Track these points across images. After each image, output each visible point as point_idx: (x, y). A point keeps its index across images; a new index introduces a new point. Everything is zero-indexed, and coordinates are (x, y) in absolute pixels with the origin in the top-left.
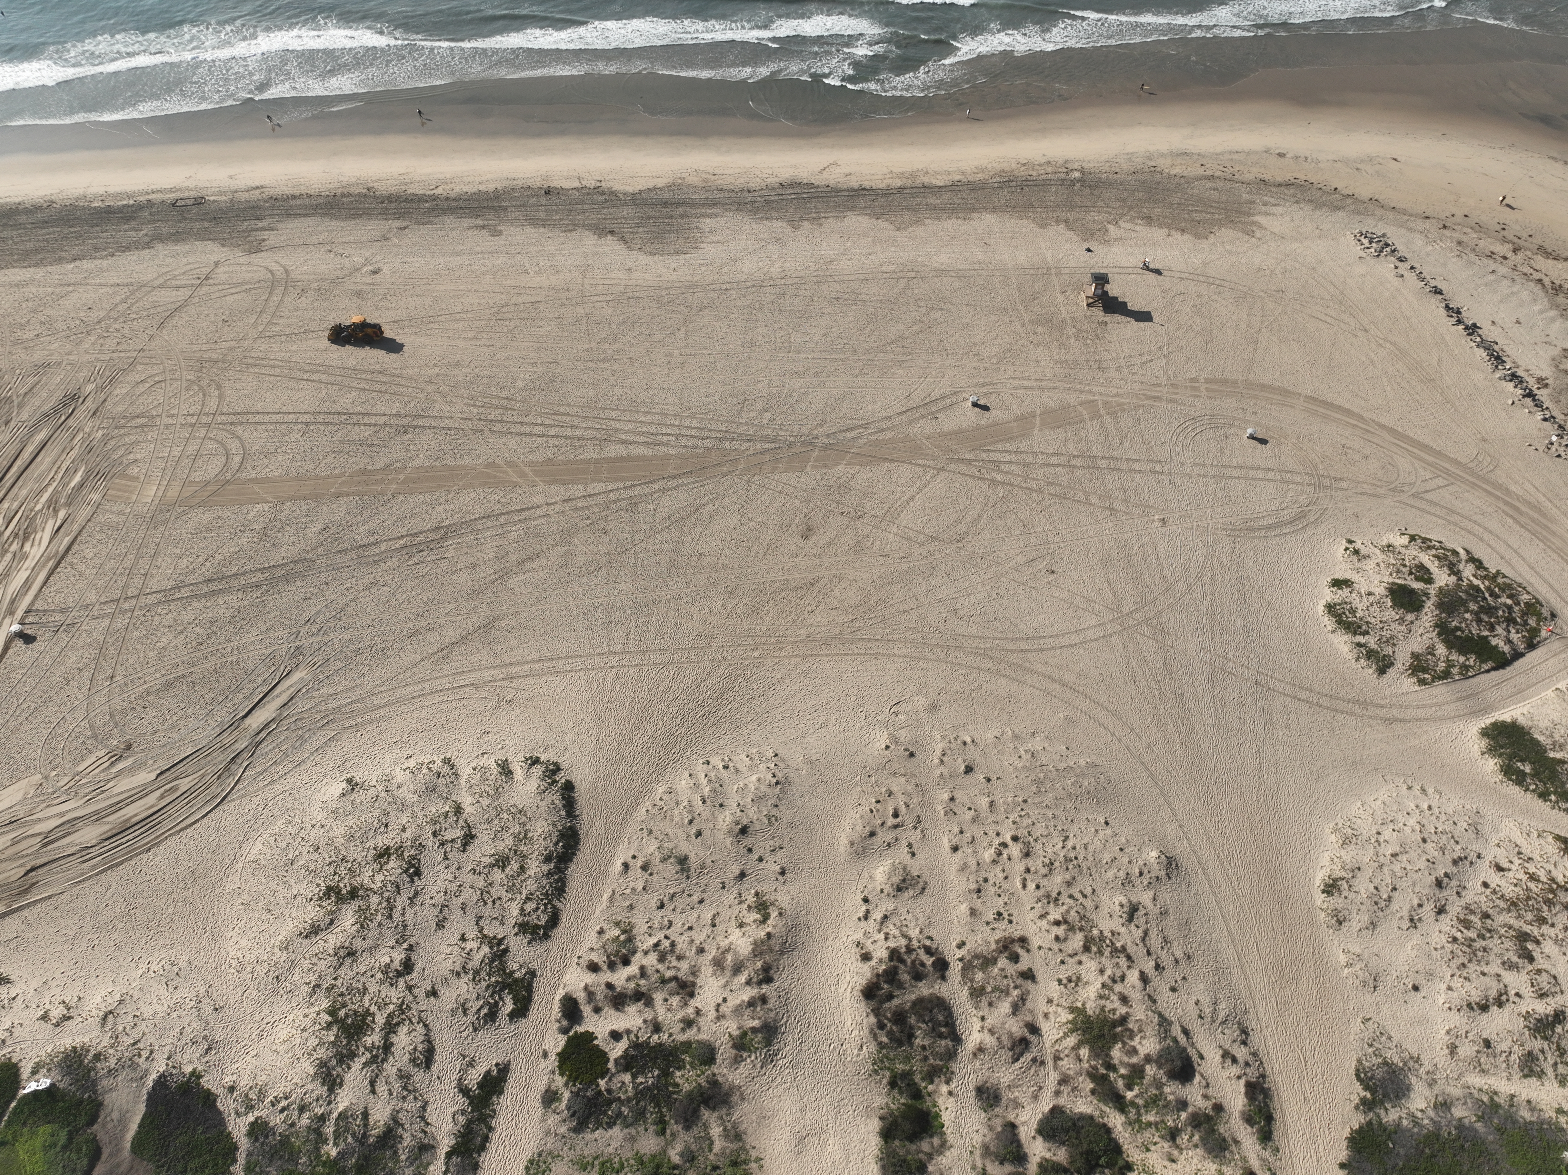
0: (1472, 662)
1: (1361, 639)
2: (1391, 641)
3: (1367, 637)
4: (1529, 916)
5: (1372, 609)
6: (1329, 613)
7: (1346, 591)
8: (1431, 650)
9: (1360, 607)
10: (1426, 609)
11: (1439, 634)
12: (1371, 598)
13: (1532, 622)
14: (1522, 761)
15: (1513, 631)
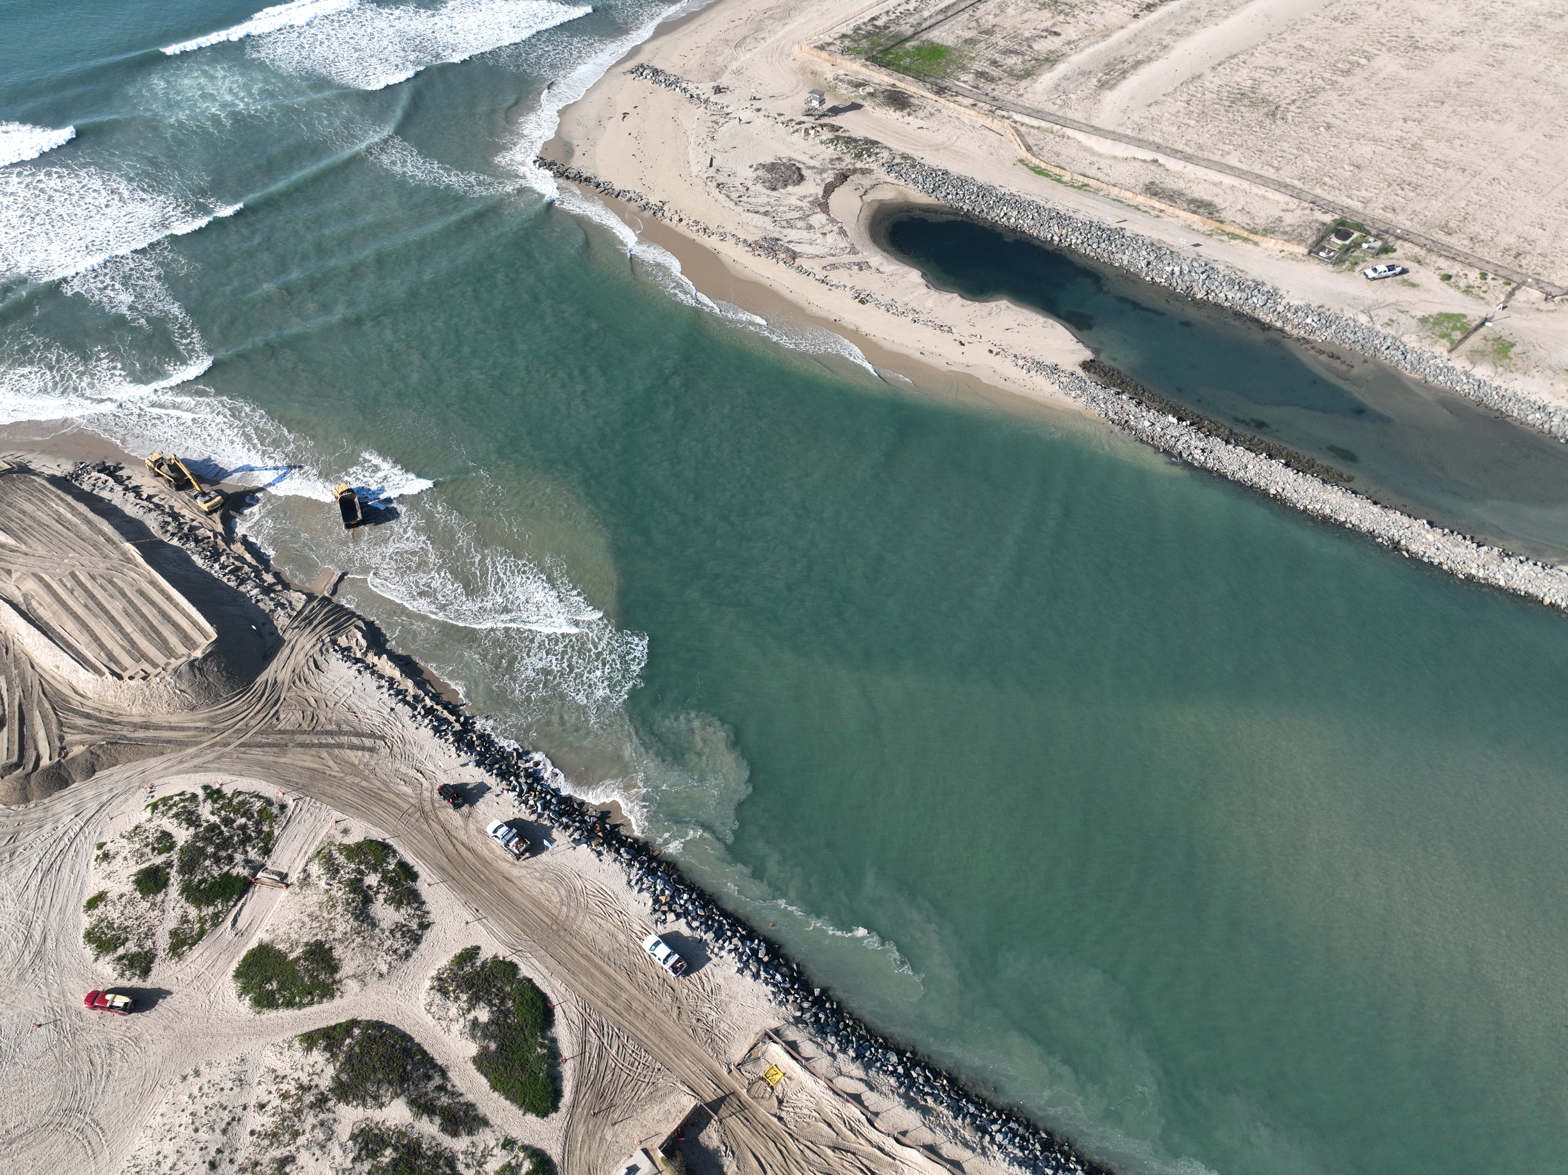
0: (220, 908)
1: (121, 951)
2: (150, 933)
3: (127, 945)
4: (287, 1137)
5: (126, 912)
6: (89, 942)
7: (101, 906)
8: (185, 920)
9: (115, 916)
10: (172, 880)
11: (187, 899)
12: (124, 900)
13: (266, 828)
14: (269, 981)
15: (249, 849)
